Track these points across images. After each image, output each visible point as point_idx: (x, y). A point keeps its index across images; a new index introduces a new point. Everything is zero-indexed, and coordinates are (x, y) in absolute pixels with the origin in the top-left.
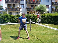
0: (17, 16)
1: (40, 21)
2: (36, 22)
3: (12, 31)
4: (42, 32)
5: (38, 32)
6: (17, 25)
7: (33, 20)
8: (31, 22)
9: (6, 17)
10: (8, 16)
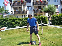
0: (26, 18)
1: (51, 22)
2: (47, 23)
4: (56, 35)
5: (52, 35)
7: (44, 21)
8: (42, 24)
9: (14, 20)
10: (15, 20)
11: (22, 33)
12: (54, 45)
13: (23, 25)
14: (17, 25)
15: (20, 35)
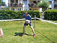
0: (21, 12)
1: (43, 17)
2: (40, 18)
3: (16, 28)
5: (43, 28)
6: (20, 21)
7: (37, 16)
8: (35, 18)
9: (10, 13)
10: (11, 12)
11: (17, 25)
12: (43, 37)
13: (18, 18)
14: (12, 17)
15: (14, 27)
